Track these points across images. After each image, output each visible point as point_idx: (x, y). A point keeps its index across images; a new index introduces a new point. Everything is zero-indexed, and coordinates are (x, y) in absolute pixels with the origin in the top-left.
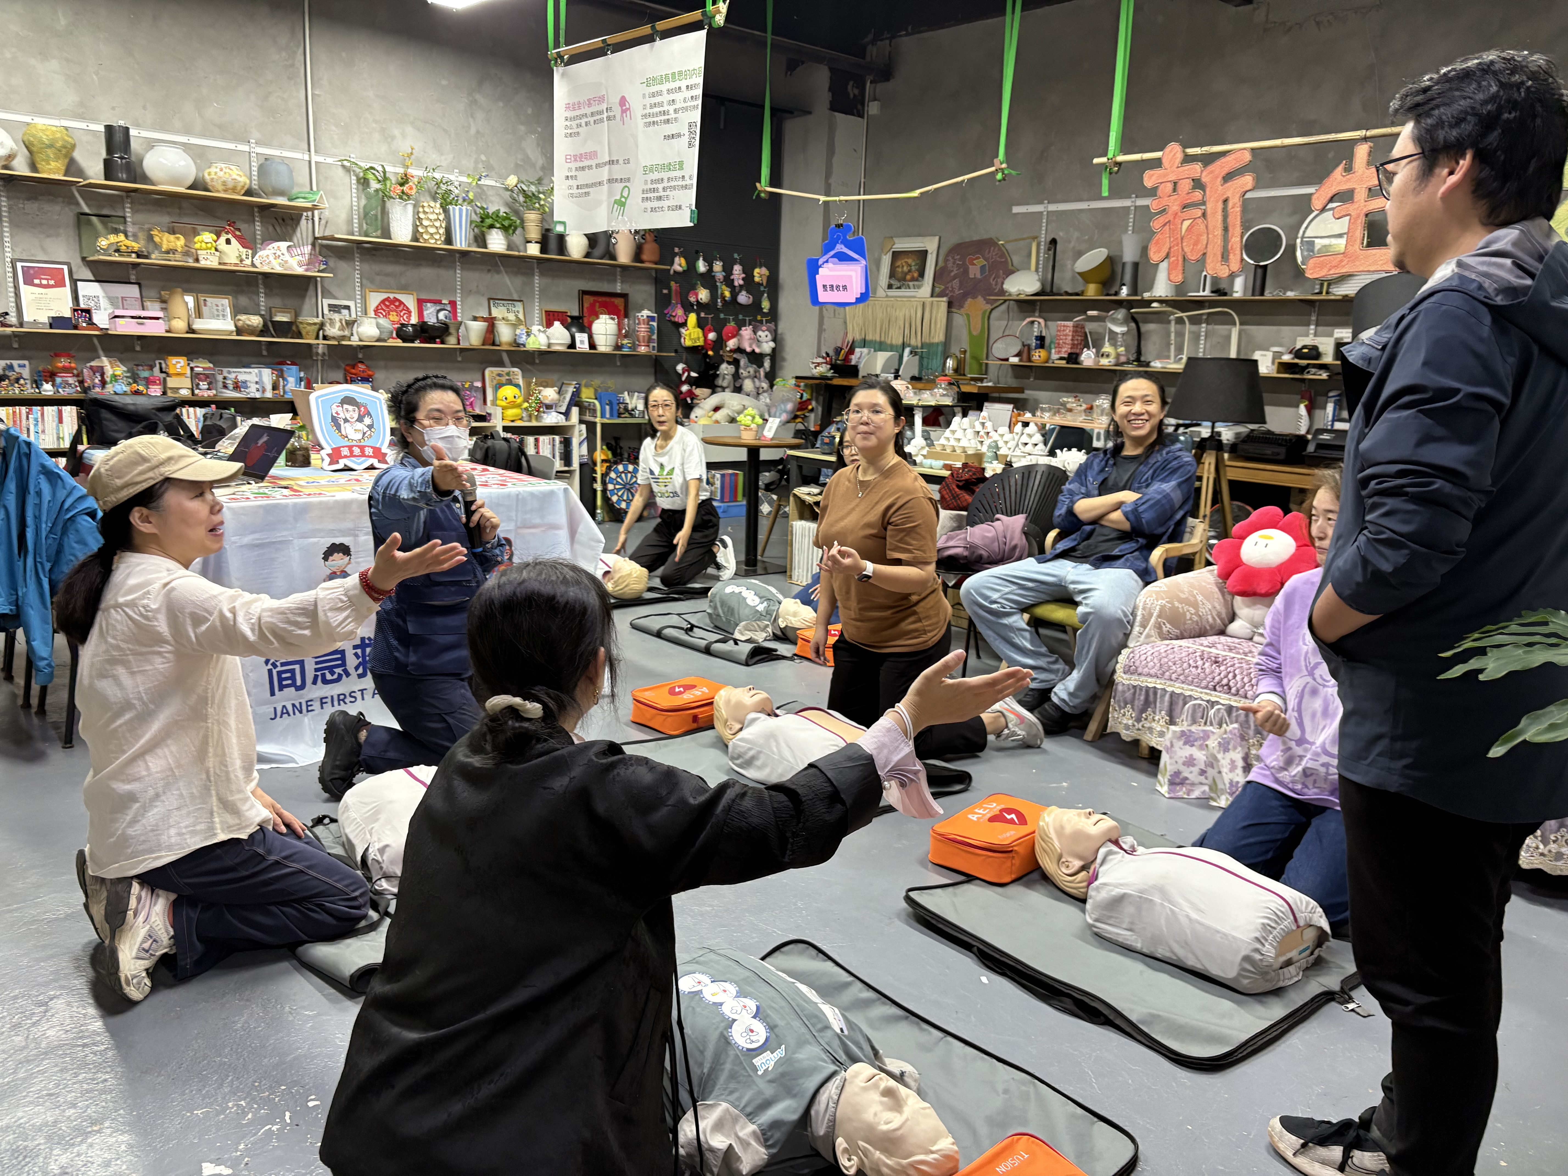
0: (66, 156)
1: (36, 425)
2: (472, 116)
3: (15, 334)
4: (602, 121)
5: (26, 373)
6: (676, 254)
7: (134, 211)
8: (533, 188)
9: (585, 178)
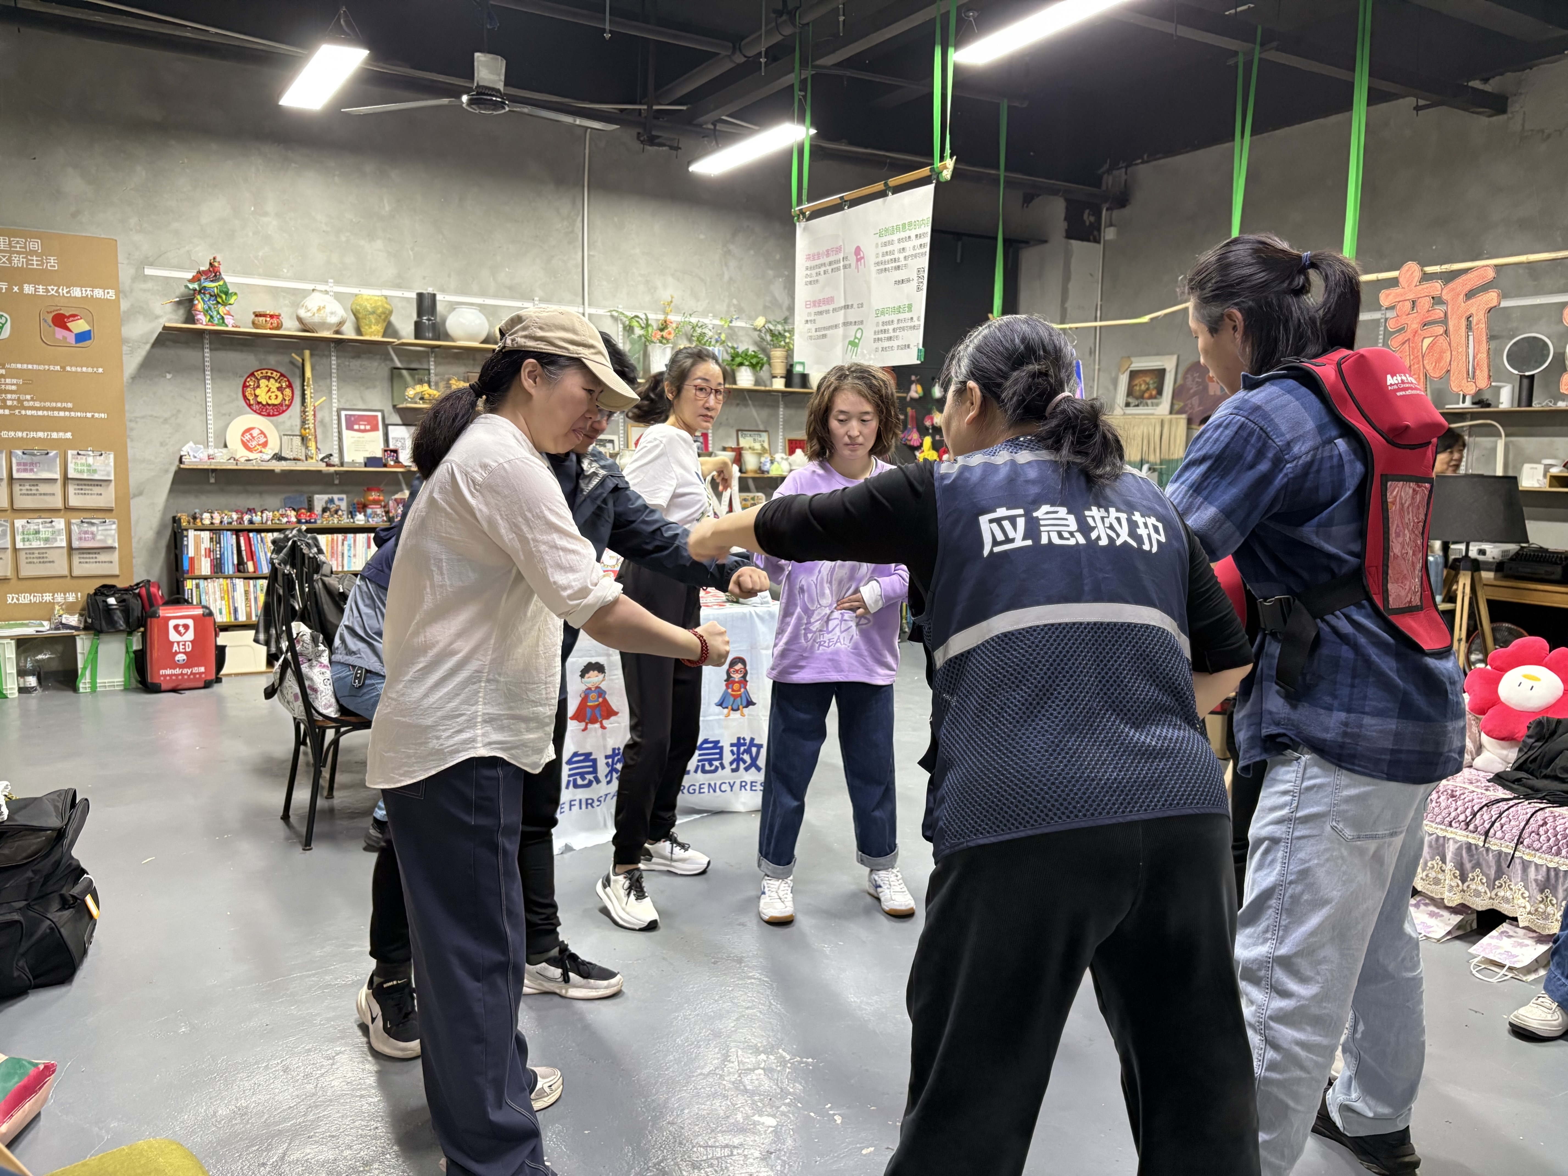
0: (384, 320)
1: (349, 550)
2: (726, 265)
3: (336, 473)
4: (838, 269)
5: (344, 505)
6: (912, 382)
7: (437, 364)
8: (780, 328)
9: (823, 321)
